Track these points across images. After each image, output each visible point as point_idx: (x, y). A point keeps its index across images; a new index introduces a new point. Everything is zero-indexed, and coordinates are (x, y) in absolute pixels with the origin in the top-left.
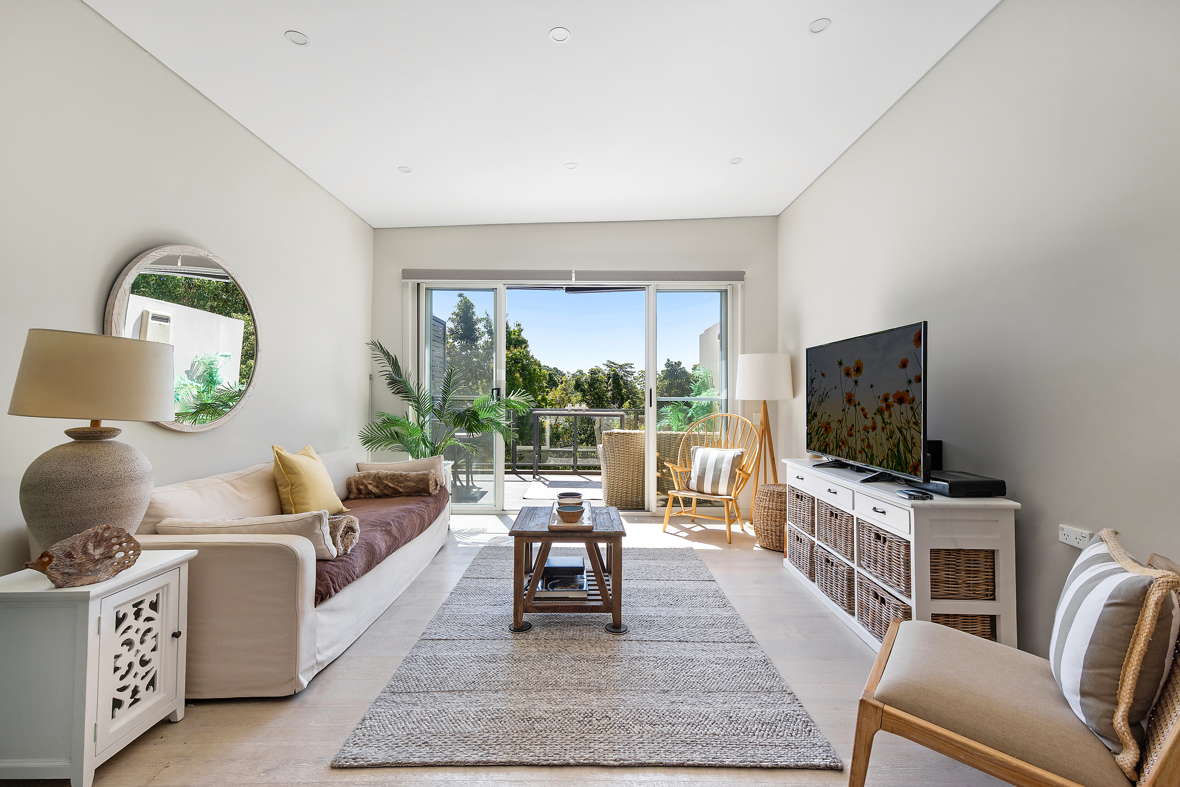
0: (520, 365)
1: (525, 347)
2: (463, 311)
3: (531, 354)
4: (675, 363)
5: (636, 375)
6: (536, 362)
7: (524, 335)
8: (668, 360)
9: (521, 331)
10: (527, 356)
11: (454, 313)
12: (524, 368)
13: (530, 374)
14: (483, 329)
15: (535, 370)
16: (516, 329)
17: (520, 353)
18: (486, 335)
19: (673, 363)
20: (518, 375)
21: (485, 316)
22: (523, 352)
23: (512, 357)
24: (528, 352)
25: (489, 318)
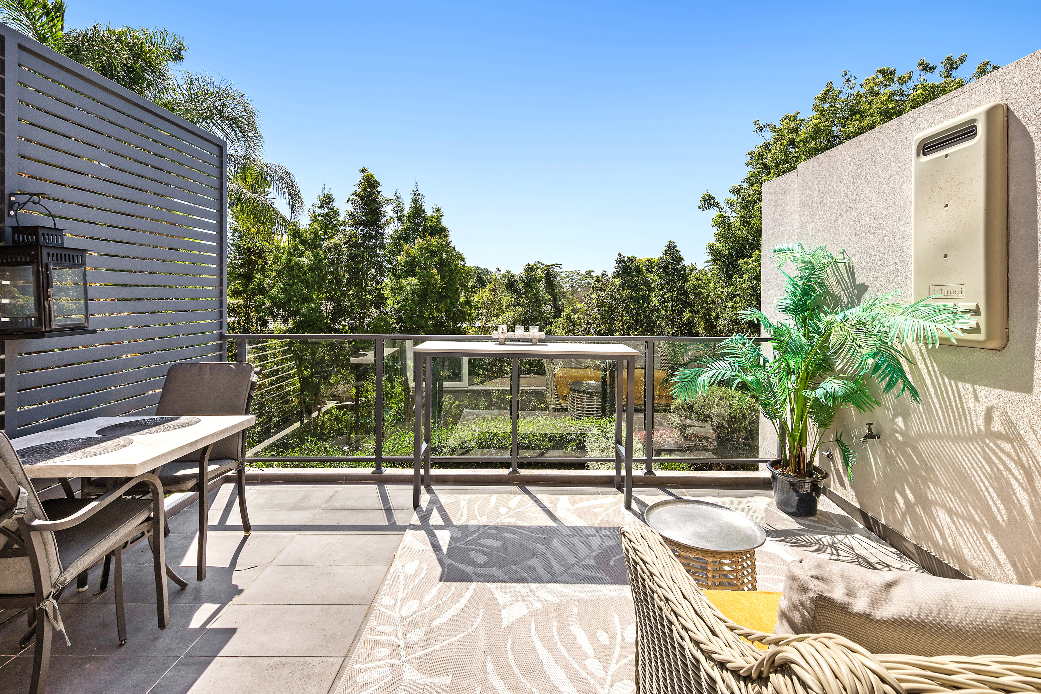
0: (437, 258)
1: (446, 236)
2: (364, 190)
3: (452, 245)
4: (629, 258)
5: (563, 275)
6: (459, 256)
7: (444, 222)
8: (620, 255)
9: (440, 216)
10: (447, 248)
11: (355, 194)
12: (442, 264)
13: (449, 270)
14: (391, 214)
15: (456, 265)
16: (434, 214)
17: (438, 243)
18: (396, 222)
19: (626, 258)
20: (434, 271)
21: (394, 198)
22: (442, 242)
23: (427, 248)
24: (448, 243)
25: (400, 200)
